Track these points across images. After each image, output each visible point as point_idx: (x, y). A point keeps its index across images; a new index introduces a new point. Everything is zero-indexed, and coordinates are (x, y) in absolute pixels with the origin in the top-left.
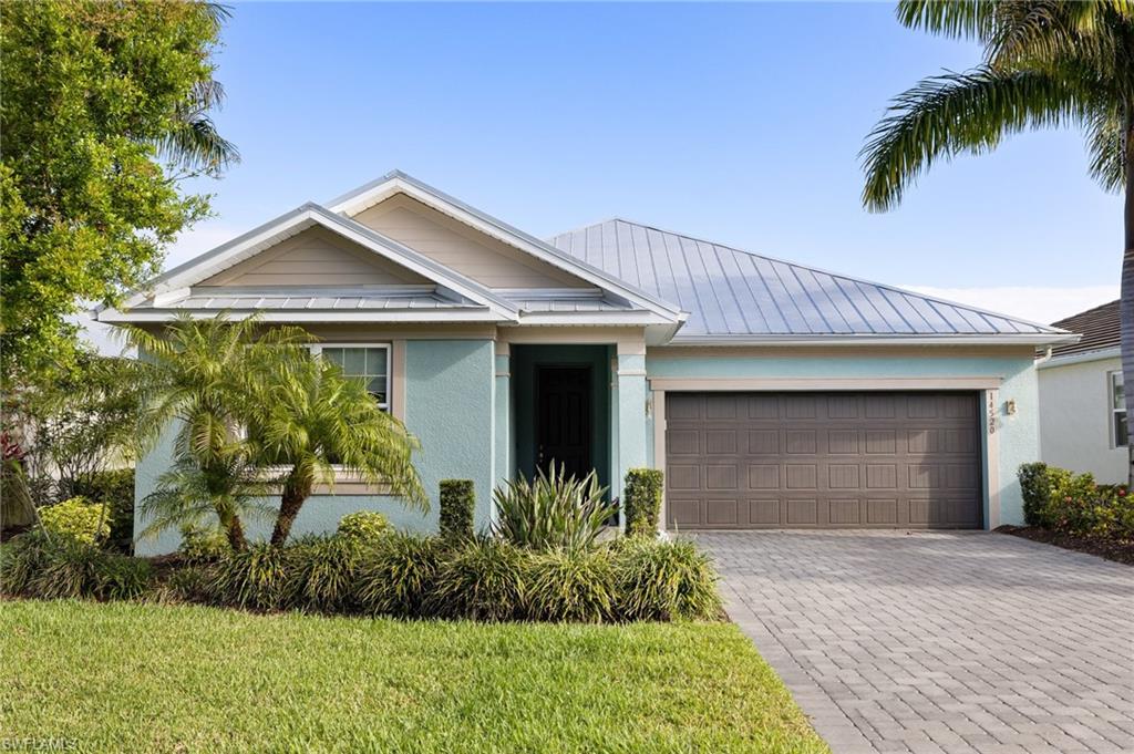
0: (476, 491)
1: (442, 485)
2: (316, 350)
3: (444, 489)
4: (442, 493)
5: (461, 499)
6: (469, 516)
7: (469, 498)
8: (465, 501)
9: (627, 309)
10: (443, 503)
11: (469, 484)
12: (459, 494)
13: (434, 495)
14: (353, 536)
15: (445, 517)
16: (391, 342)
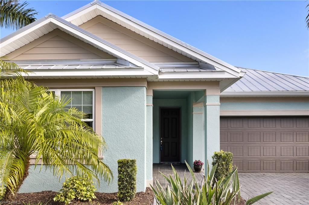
0: (137, 165)
1: (119, 163)
2: (58, 92)
3: (120, 164)
4: (119, 167)
5: (129, 170)
6: (134, 179)
7: (134, 169)
8: (132, 171)
9: (214, 71)
10: (119, 172)
11: (133, 162)
12: (128, 167)
13: (115, 168)
14: (71, 190)
15: (120, 180)
16: (94, 88)
